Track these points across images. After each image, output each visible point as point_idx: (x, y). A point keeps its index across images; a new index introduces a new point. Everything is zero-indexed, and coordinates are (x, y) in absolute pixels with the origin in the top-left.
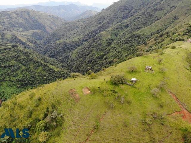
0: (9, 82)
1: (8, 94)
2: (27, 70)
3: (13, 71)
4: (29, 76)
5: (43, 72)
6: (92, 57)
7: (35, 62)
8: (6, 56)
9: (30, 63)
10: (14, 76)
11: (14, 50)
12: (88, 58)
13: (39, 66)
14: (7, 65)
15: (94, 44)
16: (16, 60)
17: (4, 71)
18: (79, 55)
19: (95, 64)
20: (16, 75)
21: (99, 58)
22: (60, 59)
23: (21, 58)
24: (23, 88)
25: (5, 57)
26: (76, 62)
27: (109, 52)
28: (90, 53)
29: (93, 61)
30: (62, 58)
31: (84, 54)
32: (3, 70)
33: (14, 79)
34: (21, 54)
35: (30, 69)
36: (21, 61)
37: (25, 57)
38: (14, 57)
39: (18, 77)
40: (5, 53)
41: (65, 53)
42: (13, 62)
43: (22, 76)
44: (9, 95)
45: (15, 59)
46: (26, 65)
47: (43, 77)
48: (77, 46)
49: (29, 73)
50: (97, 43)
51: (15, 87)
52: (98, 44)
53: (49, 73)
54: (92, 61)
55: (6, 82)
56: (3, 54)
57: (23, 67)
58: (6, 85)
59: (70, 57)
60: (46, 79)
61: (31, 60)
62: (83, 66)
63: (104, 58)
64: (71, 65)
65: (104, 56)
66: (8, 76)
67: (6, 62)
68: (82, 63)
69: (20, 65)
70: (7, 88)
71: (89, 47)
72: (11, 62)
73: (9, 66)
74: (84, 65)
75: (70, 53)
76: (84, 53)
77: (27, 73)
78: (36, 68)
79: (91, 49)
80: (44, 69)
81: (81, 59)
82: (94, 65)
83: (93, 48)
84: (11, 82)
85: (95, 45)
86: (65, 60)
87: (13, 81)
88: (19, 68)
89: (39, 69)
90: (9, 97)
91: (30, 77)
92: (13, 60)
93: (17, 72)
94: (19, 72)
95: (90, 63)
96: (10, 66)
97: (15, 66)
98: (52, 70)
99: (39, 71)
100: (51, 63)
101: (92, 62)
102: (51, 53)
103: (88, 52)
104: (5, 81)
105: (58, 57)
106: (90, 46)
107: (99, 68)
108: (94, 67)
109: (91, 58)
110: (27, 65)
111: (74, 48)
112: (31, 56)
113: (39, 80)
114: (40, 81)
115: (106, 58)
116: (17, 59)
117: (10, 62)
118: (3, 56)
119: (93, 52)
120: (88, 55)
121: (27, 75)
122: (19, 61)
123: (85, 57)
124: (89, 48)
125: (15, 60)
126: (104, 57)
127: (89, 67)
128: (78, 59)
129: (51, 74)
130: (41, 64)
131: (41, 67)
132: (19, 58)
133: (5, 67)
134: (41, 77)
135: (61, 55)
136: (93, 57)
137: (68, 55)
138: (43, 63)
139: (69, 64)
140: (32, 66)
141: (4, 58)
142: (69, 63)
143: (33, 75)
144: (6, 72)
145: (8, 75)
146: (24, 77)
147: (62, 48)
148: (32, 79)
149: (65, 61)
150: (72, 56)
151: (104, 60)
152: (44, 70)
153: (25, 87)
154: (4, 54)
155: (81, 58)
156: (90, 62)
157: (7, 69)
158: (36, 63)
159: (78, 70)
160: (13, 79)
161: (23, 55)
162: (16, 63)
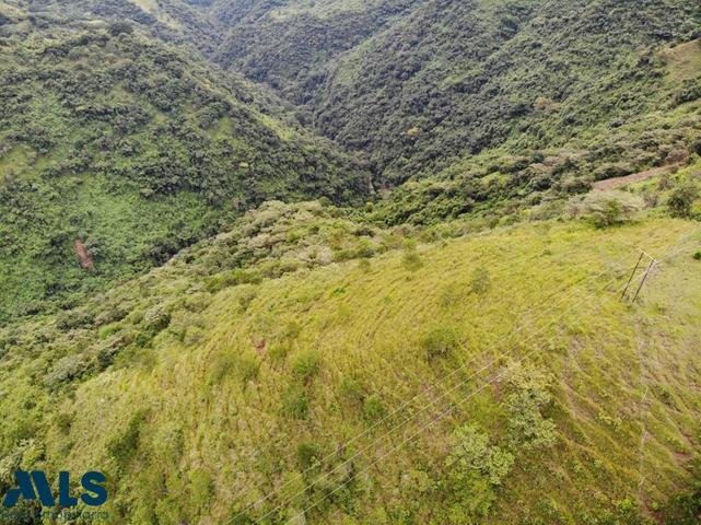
0: (109, 175)
1: (110, 221)
2: (174, 131)
3: (124, 131)
4: (182, 155)
5: (238, 144)
6: (430, 86)
7: (206, 100)
8: (90, 71)
9: (184, 102)
10: (127, 154)
11: (121, 45)
12: (412, 88)
13: (220, 116)
14: (99, 107)
15: (440, 26)
16: (129, 89)
17: (88, 131)
18: (371, 75)
19: (442, 118)
20: (134, 149)
21: (460, 89)
22: (288, 88)
23: (150, 81)
24: (163, 200)
25: (88, 75)
26: (358, 106)
27: (508, 65)
28: (417, 68)
29: (433, 100)
30: (295, 84)
31: (395, 72)
32: (82, 125)
33: (128, 164)
34: (150, 64)
35: (188, 124)
36: (152, 91)
37: (164, 76)
38: (121, 75)
39: (144, 157)
40: (87, 56)
41: (306, 64)
42: (119, 97)
43: (156, 152)
44: (113, 226)
45: (127, 82)
46: (169, 109)
47: (236, 163)
48: (358, 32)
49: (184, 144)
50: (455, 24)
51: (133, 197)
52: (460, 28)
53: (259, 149)
54: (426, 103)
55: (99, 174)
56: (78, 63)
57: (161, 119)
58: (98, 186)
59: (331, 79)
60: (246, 170)
61: (187, 91)
62: (390, 123)
63: (483, 93)
64: (334, 115)
65: (484, 82)
66: (103, 154)
67: (90, 94)
68: (384, 109)
69: (148, 108)
70: (101, 198)
71: (415, 38)
72: (113, 97)
73: (106, 113)
74: (391, 120)
75: (332, 65)
76: (392, 68)
77: (177, 143)
78: (208, 125)
79: (425, 50)
80: (238, 130)
81: (380, 92)
82: (438, 121)
83: (434, 46)
84: (118, 176)
85: (445, 30)
86: (307, 94)
87: (124, 173)
88: (142, 122)
89: (223, 128)
90: (113, 235)
91: (187, 159)
92: (119, 87)
93: (136, 137)
94: (144, 137)
95: (421, 111)
96: (110, 113)
97: (127, 112)
98: (270, 134)
99: (221, 137)
100: (260, 106)
101: (430, 105)
102: (253, 64)
103: (411, 59)
104: (95, 170)
105: (281, 80)
106: (422, 34)
107: (464, 134)
108: (438, 129)
109: (425, 88)
110: (174, 109)
111: (348, 44)
112: (187, 73)
113: (221, 171)
114: (225, 178)
115: (494, 92)
116: (135, 84)
117: (109, 96)
118: (80, 68)
119: (434, 64)
120: (412, 74)
121: (177, 152)
122: (143, 89)
123: (394, 82)
124: (414, 44)
125: (125, 88)
126: (487, 87)
127: (415, 129)
128: (363, 92)
129: (266, 150)
130: (228, 107)
131: (226, 120)
132: (141, 81)
133: (91, 115)
134: (229, 163)
135: (292, 70)
136: (435, 86)
137: (322, 71)
138: (234, 102)
139: (328, 114)
140: (193, 115)
141: (83, 78)
142: (328, 106)
143: (199, 153)
144: (95, 135)
145: (105, 147)
146: (163, 160)
147: (297, 41)
148: (194, 168)
149: (309, 98)
150: (338, 80)
151: (486, 99)
152: (239, 133)
153: (171, 198)
154: (83, 62)
155: (381, 85)
156: (418, 106)
157: (97, 124)
158: (206, 104)
159: (364, 139)
160: (125, 164)
161: (157, 68)
162: (131, 98)
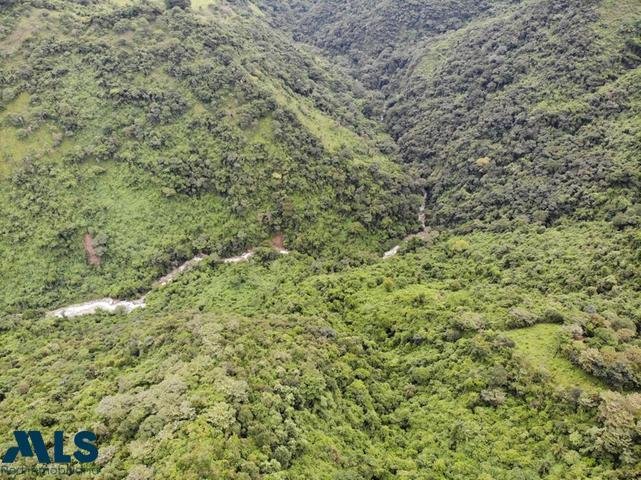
0: (133, 167)
1: (126, 218)
2: (210, 127)
3: (156, 121)
4: (214, 156)
5: (275, 151)
6: (517, 108)
7: (249, 96)
8: (132, 48)
9: (226, 95)
10: (155, 147)
11: (172, 22)
12: (496, 105)
13: (262, 116)
14: (134, 91)
15: (547, 32)
16: (171, 73)
17: (122, 116)
18: (454, 75)
19: (522, 155)
20: (163, 143)
21: (553, 122)
22: (365, 68)
23: (194, 66)
24: (185, 200)
25: (130, 52)
26: (432, 108)
27: (622, 109)
28: (509, 80)
29: (517, 128)
30: (376, 63)
31: (481, 79)
32: (115, 108)
33: (154, 158)
34: (198, 46)
35: (226, 122)
36: (193, 79)
37: (209, 62)
38: (165, 56)
39: (174, 151)
40: (134, 30)
41: (392, 43)
42: (159, 82)
43: (187, 148)
44: (127, 223)
45: (169, 65)
46: (208, 101)
47: (269, 173)
48: (456, 15)
49: (219, 143)
50: (567, 36)
51: (154, 194)
52: (572, 42)
53: (297, 159)
54: (508, 128)
55: (123, 165)
56: (122, 38)
57: (199, 111)
58: (121, 177)
59: (413, 67)
60: (279, 182)
61: (232, 83)
62: (459, 142)
63: (581, 137)
64: (404, 112)
65: (585, 121)
66: (130, 143)
67: (128, 75)
68: (456, 124)
69: (188, 97)
70: (122, 192)
71: (515, 40)
72: (152, 81)
73: (141, 97)
74: (463, 137)
75: (417, 51)
76: (480, 72)
77: (210, 141)
78: (246, 126)
79: (523, 60)
80: (277, 136)
81: (460, 97)
82: (516, 157)
83: (535, 56)
84: (142, 170)
85: (552, 40)
86: (385, 77)
87: (149, 168)
88: (178, 113)
89: (262, 131)
90: (125, 233)
91: (218, 159)
92: (161, 70)
93: (168, 129)
94: (179, 128)
95: (500, 135)
96: (146, 99)
97: (163, 100)
98: (313, 143)
99: (258, 140)
100: (318, 99)
101: (512, 134)
103: (504, 67)
104: (119, 160)
106: (524, 37)
107: (543, 188)
108: (514, 167)
109: (511, 109)
110: (214, 102)
111: (442, 27)
112: (236, 62)
113: (250, 180)
114: (253, 188)
115: (596, 141)
116: (177, 68)
117: (148, 79)
118: (123, 43)
119: (530, 80)
120: (500, 86)
121: (210, 150)
122: (185, 76)
123: (478, 91)
124: (512, 47)
125: (167, 72)
126: (589, 131)
127: (486, 160)
128: (441, 93)
129: (304, 162)
130: (273, 106)
131: (268, 120)
132: (185, 65)
133: (124, 98)
134: (261, 171)
135: (377, 46)
136: (523, 109)
137: (406, 55)
138: (280, 98)
139: (398, 108)
140: (234, 111)
141: (124, 56)
142: (401, 99)
143: (232, 156)
144: (126, 121)
145: (133, 136)
146: (193, 158)
147: (387, 15)
148: (223, 171)
149: (386, 82)
150: (418, 71)
151: (583, 146)
152: (279, 139)
153: (194, 200)
154: (128, 37)
155: (462, 90)
156: (497, 130)
157: (130, 109)
158: (250, 100)
159: (428, 150)
160: (151, 158)
161: (205, 52)
162: (172, 84)
